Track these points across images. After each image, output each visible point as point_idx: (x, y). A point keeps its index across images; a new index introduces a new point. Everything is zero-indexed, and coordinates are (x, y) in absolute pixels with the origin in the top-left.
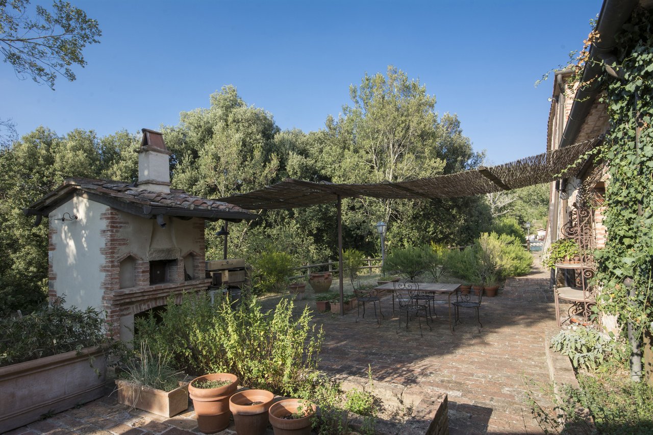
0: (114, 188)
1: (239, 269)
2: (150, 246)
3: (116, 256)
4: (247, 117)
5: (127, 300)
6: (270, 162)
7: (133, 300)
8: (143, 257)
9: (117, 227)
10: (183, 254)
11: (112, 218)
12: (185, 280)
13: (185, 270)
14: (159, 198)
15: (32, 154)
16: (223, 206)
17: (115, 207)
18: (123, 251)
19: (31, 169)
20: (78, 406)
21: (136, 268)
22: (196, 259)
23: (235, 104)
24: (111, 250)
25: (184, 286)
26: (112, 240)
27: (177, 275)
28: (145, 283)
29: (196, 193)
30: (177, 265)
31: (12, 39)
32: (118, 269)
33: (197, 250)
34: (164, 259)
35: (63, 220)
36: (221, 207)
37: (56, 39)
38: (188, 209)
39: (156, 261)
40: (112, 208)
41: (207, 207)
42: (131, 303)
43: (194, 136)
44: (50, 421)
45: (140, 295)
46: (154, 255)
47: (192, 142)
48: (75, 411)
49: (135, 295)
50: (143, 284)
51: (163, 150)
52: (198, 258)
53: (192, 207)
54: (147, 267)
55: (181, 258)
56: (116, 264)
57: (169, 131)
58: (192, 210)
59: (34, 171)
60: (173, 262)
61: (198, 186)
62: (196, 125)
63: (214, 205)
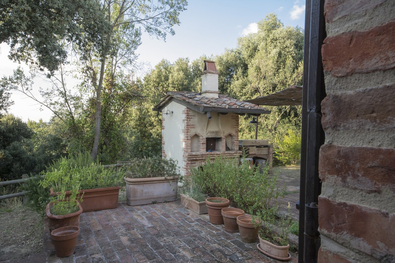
0: (189, 97)
1: (263, 146)
2: (206, 129)
3: (189, 134)
4: (283, 35)
5: (194, 159)
6: (297, 69)
7: (197, 158)
8: (203, 135)
9: (189, 118)
10: (225, 135)
11: (187, 113)
12: (226, 150)
13: (226, 144)
14: (209, 102)
15: (159, 76)
16: (248, 105)
17: (188, 107)
18: (193, 132)
19: (159, 84)
20: (166, 202)
21: (199, 141)
22: (233, 138)
23: (274, 26)
24: (187, 131)
25: (225, 154)
26: (187, 125)
27: (221, 146)
28: (204, 150)
29: (245, 93)
30: (221, 141)
31: (148, 18)
32: (190, 141)
33: (233, 133)
34: (214, 137)
35: (167, 114)
36: (246, 106)
37: (166, 12)
38: (225, 108)
39: (209, 138)
40: (188, 108)
41: (236, 106)
42: (196, 160)
43: (245, 54)
44: (155, 205)
45: (201, 156)
46: (208, 134)
47: (243, 58)
48: (164, 204)
49: (198, 156)
50: (202, 150)
51: (214, 72)
52: (234, 137)
53: (227, 107)
54: (205, 141)
55: (224, 137)
56: (189, 138)
57: (230, 52)
58: (227, 109)
59: (160, 85)
60: (219, 139)
61: (246, 89)
62: (247, 46)
63: (242, 105)
